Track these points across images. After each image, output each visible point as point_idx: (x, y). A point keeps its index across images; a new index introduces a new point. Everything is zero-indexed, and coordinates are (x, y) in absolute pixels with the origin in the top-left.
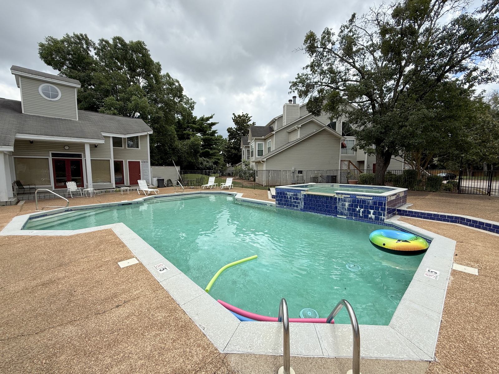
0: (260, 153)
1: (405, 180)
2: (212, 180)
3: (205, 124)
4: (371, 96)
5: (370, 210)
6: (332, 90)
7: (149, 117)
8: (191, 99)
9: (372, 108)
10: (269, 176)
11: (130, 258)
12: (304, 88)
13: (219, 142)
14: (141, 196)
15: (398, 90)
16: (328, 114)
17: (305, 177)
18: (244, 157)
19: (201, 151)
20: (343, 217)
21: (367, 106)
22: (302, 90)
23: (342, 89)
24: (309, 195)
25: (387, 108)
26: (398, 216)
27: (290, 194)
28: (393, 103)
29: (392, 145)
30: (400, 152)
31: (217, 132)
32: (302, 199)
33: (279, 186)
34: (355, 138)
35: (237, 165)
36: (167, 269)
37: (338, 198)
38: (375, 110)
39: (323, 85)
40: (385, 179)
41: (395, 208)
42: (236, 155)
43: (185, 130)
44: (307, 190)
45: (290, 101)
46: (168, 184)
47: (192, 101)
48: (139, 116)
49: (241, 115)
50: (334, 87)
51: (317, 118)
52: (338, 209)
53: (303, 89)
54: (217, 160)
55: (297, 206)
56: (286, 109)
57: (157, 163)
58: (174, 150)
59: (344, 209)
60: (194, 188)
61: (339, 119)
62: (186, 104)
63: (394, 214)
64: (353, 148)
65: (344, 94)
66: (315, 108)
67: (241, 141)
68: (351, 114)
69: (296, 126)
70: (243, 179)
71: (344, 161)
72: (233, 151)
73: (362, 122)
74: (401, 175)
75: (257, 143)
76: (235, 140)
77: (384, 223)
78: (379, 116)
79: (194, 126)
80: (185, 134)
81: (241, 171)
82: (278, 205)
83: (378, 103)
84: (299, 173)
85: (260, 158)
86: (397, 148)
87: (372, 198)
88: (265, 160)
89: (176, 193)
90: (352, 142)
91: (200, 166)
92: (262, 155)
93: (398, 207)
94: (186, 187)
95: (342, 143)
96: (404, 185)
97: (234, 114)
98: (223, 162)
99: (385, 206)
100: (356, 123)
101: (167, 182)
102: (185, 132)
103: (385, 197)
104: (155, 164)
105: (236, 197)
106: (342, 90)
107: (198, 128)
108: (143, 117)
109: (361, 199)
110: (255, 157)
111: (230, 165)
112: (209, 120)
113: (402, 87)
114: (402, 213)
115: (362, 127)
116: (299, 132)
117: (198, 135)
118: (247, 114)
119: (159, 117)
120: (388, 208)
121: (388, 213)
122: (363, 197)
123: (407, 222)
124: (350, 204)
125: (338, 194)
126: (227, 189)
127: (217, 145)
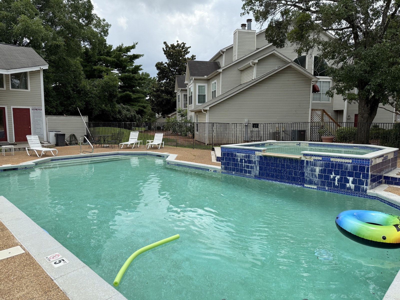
0: (202, 99)
1: (396, 137)
2: (134, 137)
3: (124, 57)
4: (353, 21)
5: (348, 177)
6: (301, 11)
7: (43, 44)
8: (104, 20)
9: (354, 37)
10: (213, 131)
11: (13, 246)
12: (263, 7)
13: (144, 83)
14: (32, 158)
15: (388, 14)
16: (295, 45)
17: (262, 133)
18: (179, 104)
19: (119, 95)
20: (313, 187)
21: (347, 35)
22: (259, 11)
23: (314, 10)
24: (266, 157)
25: (373, 39)
26: (384, 185)
27: (240, 155)
28: (382, 31)
29: (380, 88)
30: (390, 98)
31: (141, 68)
32: (257, 162)
33: (227, 144)
34: (331, 79)
35: (170, 115)
36: (65, 260)
37: (305, 161)
38: (357, 41)
39: (289, 5)
40: (370, 136)
41: (381, 174)
42: (168, 101)
43: (95, 65)
44: (264, 150)
45: (243, 25)
46: (71, 141)
47: (105, 22)
48: (29, 43)
49: (176, 45)
50: (303, 7)
51: (279, 50)
52: (306, 176)
53: (262, 9)
54: (142, 108)
55: (250, 172)
56: (237, 36)
57: (55, 111)
58: (81, 92)
59: (314, 176)
60: (108, 147)
61: (309, 52)
62: (96, 27)
63: (380, 183)
64: (327, 93)
65: (317, 17)
66: (277, 37)
67: (175, 82)
68: (325, 44)
69: (252, 61)
70: (178, 135)
71: (317, 110)
72: (164, 96)
73: (341, 57)
74: (391, 130)
75: (198, 85)
76: (167, 80)
77: (367, 195)
78: (363, 49)
79: (108, 58)
80: (95, 70)
81: (175, 123)
82: (224, 171)
83: (361, 31)
84: (253, 127)
85: (201, 106)
86: (386, 92)
87: (351, 161)
88: (208, 108)
89: (82, 154)
90: (327, 84)
91: (118, 116)
92: (204, 102)
93: (385, 173)
94: (98, 145)
95: (313, 86)
96: (394, 143)
97: (165, 43)
98: (151, 111)
99: (368, 171)
100: (333, 58)
101: (69, 138)
102: (95, 67)
103: (369, 160)
104: (52, 113)
105: (168, 159)
106: (314, 12)
107: (113, 62)
108: (34, 45)
109: (337, 162)
110: (195, 105)
111: (160, 115)
112: (129, 51)
113: (394, 10)
114: (390, 181)
115: (341, 64)
116: (255, 69)
117: (114, 72)
118: (183, 43)
119: (57, 45)
120: (371, 175)
121: (371, 181)
122: (339, 160)
123: (396, 194)
124: (321, 170)
125: (305, 155)
126: (155, 148)
127: (142, 86)
